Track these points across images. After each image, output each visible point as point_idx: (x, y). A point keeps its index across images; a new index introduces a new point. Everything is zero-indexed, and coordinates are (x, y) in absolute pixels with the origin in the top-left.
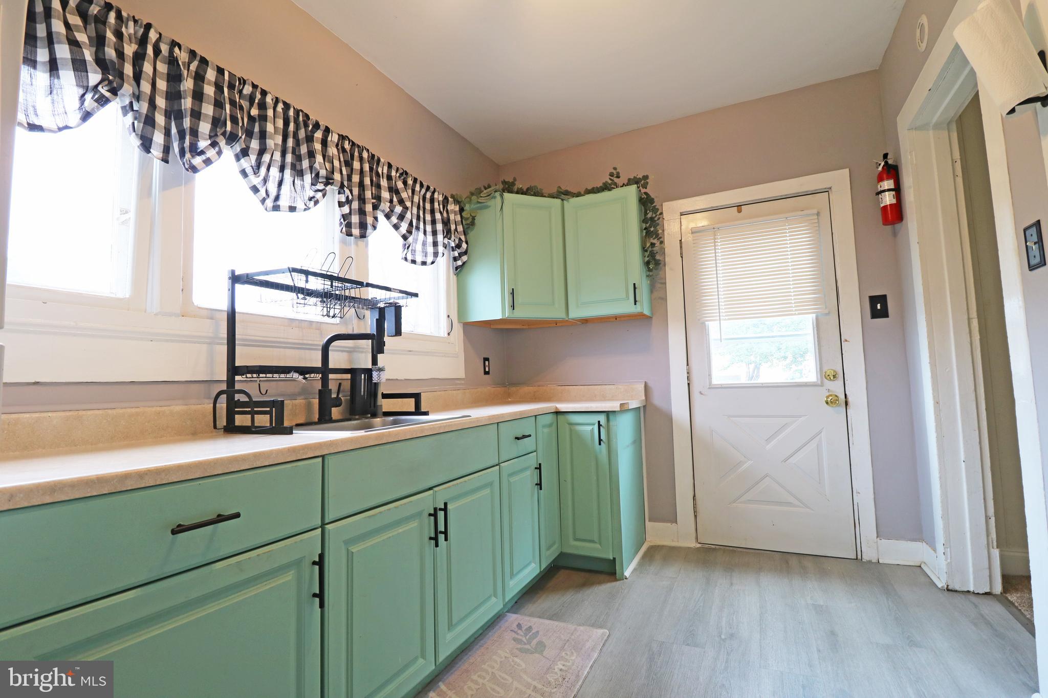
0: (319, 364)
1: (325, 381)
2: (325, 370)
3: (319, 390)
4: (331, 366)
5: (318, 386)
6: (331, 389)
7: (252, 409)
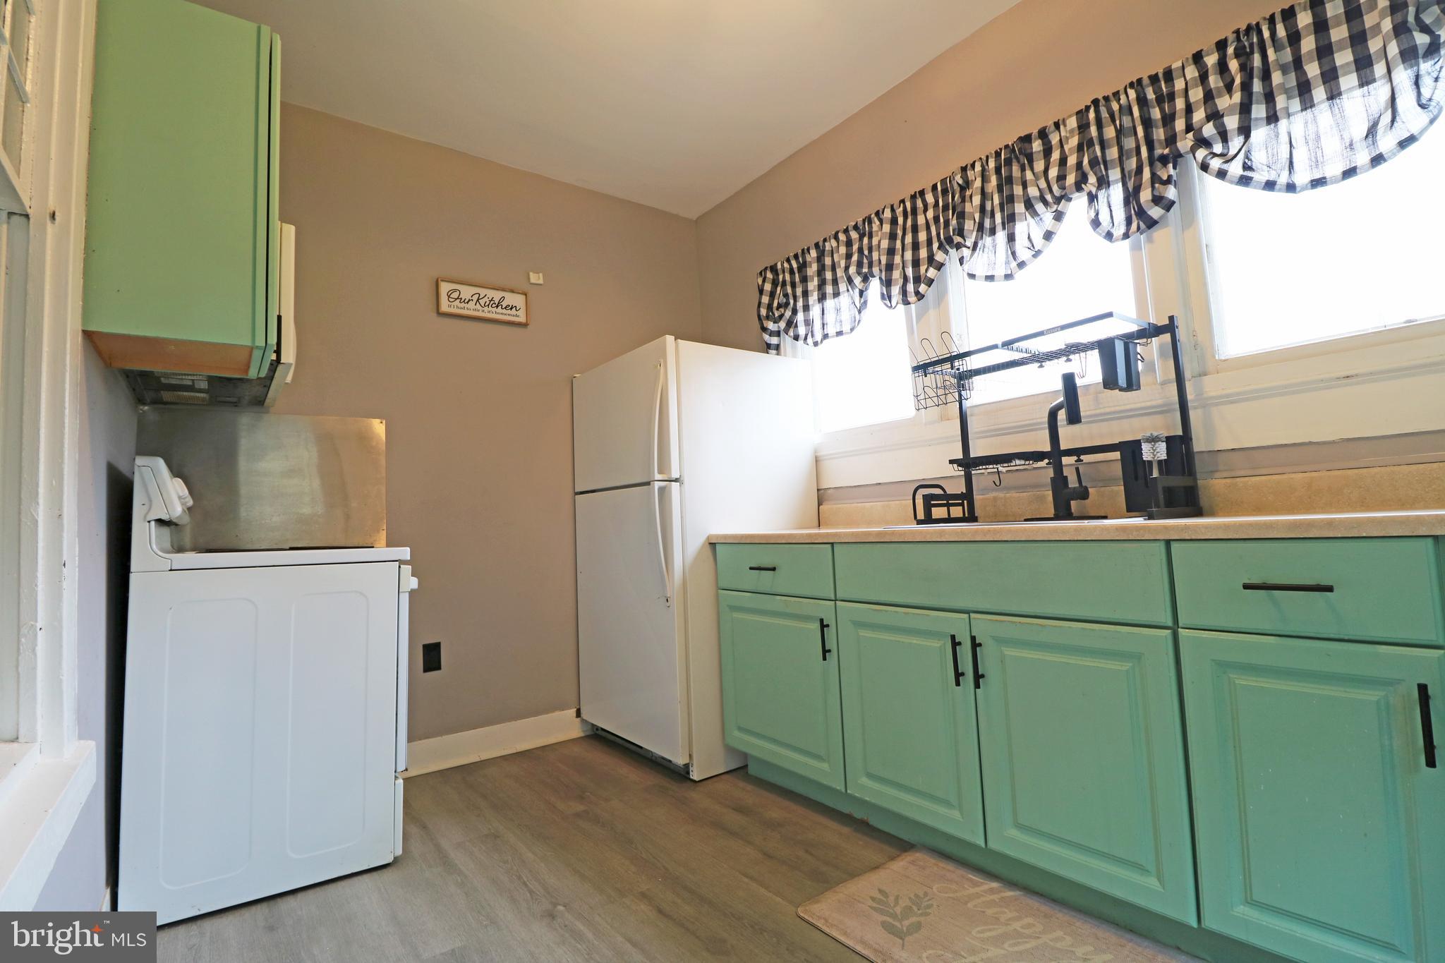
0: (1047, 448)
1: (1058, 468)
2: (1055, 454)
3: (1051, 478)
4: (1063, 447)
5: (1051, 473)
6: (1067, 477)
7: (948, 502)
